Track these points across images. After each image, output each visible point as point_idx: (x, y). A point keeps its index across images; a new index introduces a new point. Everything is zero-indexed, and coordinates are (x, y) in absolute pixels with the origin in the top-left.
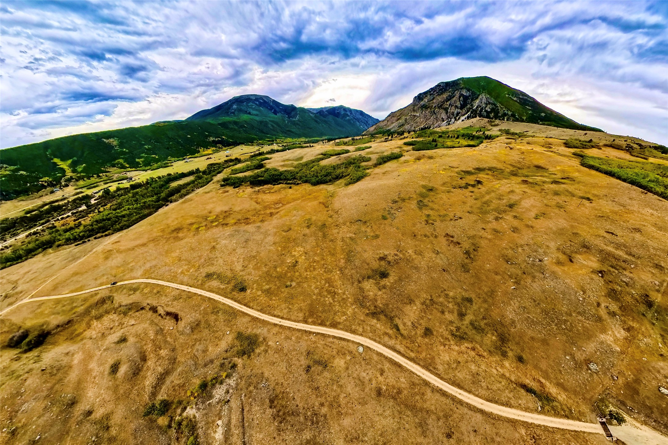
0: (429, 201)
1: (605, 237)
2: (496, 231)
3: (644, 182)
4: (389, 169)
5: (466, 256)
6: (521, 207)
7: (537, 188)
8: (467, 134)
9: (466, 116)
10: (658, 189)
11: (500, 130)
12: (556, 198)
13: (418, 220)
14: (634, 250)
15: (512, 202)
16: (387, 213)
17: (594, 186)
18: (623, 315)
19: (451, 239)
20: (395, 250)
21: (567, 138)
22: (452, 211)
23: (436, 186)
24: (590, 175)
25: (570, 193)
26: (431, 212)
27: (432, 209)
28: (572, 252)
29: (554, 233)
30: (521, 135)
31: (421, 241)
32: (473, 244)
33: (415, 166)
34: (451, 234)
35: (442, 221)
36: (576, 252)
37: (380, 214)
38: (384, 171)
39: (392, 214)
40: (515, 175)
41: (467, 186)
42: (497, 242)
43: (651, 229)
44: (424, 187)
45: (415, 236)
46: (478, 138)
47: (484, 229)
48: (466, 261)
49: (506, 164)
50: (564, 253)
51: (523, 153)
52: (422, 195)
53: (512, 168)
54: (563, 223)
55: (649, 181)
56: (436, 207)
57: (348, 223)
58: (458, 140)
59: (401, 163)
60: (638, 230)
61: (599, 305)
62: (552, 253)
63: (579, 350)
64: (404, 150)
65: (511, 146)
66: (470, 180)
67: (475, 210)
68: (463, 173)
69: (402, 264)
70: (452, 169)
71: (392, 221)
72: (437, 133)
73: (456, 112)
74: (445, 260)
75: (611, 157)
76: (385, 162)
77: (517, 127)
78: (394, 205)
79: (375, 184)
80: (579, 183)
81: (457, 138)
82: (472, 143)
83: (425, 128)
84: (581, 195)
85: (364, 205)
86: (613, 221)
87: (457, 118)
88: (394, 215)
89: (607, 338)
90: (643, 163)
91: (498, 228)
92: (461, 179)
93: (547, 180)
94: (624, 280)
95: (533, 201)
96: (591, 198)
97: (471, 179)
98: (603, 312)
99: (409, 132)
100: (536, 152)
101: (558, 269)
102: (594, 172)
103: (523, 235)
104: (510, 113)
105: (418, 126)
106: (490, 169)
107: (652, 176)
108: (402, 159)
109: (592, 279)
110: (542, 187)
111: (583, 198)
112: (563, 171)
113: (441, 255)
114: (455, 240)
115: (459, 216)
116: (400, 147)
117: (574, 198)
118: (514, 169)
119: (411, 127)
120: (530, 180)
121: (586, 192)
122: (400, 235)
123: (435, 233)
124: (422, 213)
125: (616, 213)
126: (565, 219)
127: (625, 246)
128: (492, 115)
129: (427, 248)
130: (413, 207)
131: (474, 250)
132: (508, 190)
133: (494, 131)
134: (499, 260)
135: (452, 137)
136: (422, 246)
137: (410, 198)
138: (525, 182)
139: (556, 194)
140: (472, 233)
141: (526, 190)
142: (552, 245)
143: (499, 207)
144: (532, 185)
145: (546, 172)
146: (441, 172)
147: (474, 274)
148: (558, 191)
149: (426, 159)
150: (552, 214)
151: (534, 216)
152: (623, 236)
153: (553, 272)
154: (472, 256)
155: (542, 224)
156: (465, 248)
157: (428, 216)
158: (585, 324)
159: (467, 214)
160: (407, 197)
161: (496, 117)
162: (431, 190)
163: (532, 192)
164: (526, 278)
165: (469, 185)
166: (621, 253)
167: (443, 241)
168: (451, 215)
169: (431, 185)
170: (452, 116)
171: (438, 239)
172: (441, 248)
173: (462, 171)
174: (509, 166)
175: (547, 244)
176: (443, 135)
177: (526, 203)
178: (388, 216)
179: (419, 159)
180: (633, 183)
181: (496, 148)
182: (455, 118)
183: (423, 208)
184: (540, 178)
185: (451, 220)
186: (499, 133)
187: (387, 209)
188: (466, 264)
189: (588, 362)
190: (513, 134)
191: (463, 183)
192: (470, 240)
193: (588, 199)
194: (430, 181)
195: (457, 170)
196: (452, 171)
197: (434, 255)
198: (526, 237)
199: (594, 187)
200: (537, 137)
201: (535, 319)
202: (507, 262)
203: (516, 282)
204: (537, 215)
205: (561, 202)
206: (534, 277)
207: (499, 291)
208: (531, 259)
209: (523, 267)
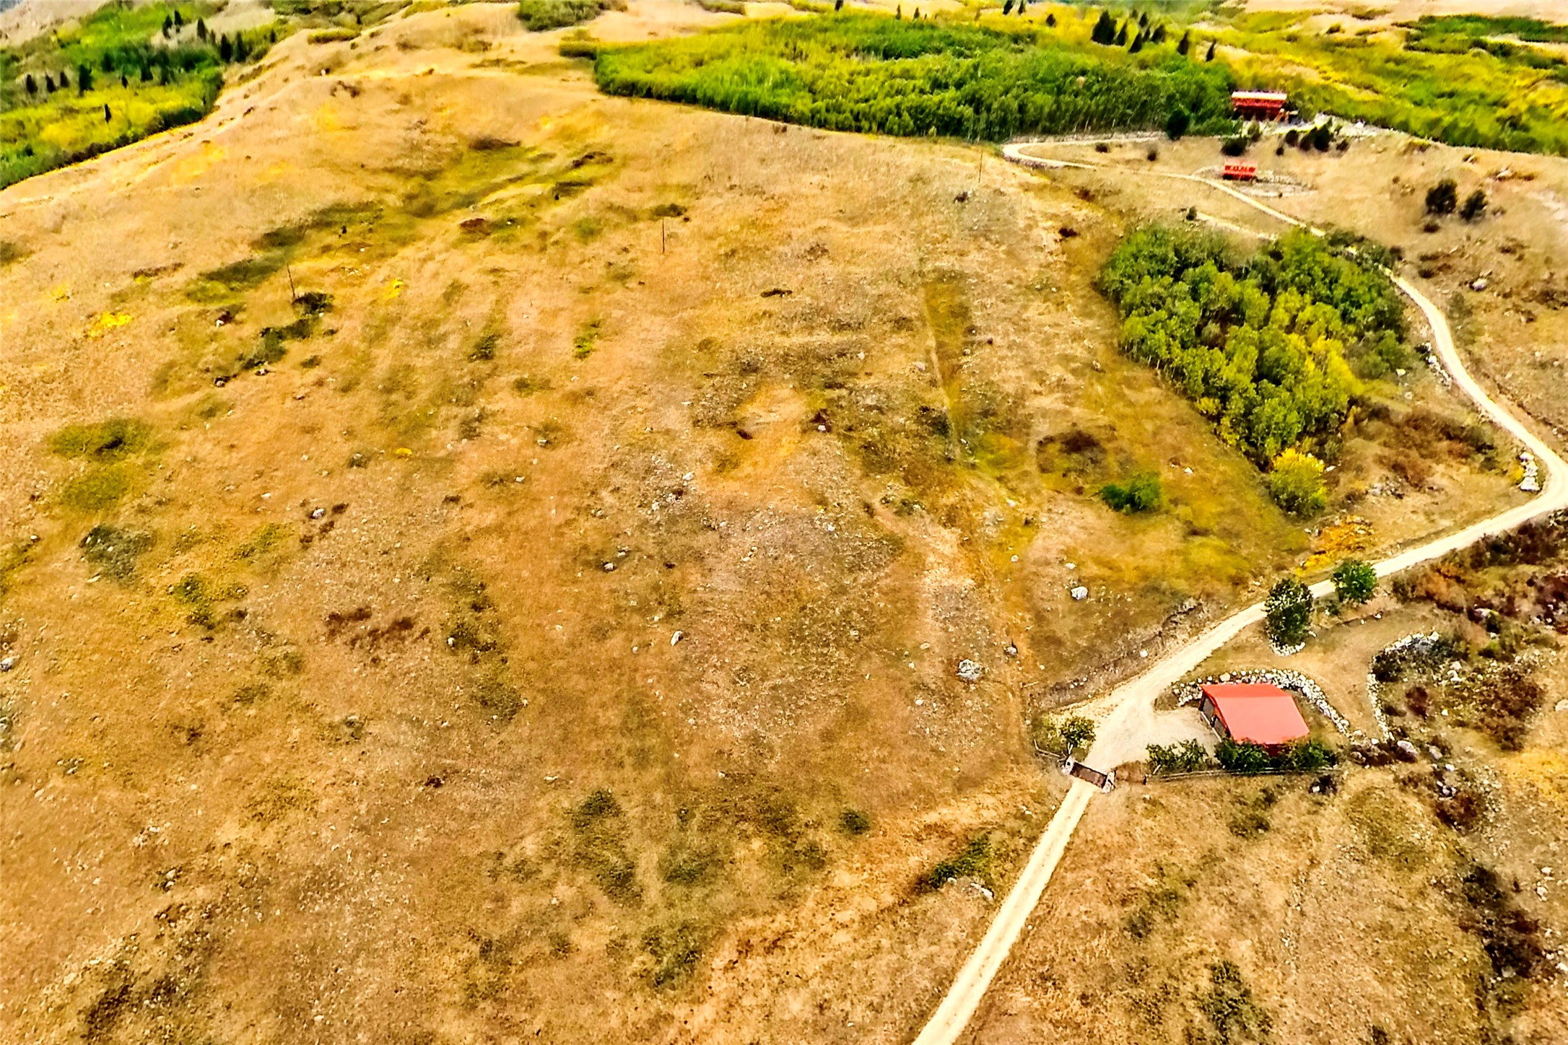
2: (495, 481)
3: (765, 95)
5: (465, 655)
6: (516, 336)
7: (523, 235)
12: (593, 248)
14: (842, 310)
15: (478, 332)
18: (921, 496)
19: (364, 626)
22: (284, 498)
26: (191, 564)
28: (731, 408)
29: (657, 377)
31: (243, 735)
32: (459, 587)
34: (346, 604)
35: (270, 574)
40: (429, 211)
41: (273, 343)
42: (525, 519)
48: (479, 673)
49: (373, 173)
50: (717, 425)
51: (406, 99)
53: (403, 187)
54: (658, 329)
60: (819, 250)
61: (868, 508)
62: (692, 448)
63: (920, 659)
65: (349, 78)
66: (271, 309)
68: (221, 288)
70: (156, 283)
74: (407, 738)
84: (653, 205)
86: (761, 254)
91: (496, 463)
92: (229, 317)
93: (538, 189)
94: (869, 402)
95: (536, 293)
96: (679, 202)
97: (271, 303)
98: (888, 522)
100: (448, 84)
101: (730, 486)
103: (582, 441)
106: (323, 220)
109: (815, 453)
110: (538, 226)
111: (660, 213)
113: (376, 728)
114: (380, 620)
115: (329, 504)
118: (412, 185)
120: (487, 214)
123: (281, 653)
126: (656, 309)
131: (475, 606)
132: (438, 290)
134: (575, 579)
138: (475, 228)
139: (588, 232)
140: (421, 545)
141: (497, 261)
142: (675, 419)
143: (447, 378)
144: (504, 233)
145: (518, 157)
147: (541, 700)
150: (616, 313)
151: (571, 348)
153: (731, 505)
154: (485, 637)
155: (609, 365)
156: (443, 625)
157: (190, 588)
158: (883, 583)
159: (354, 474)
162: (117, 442)
163: (516, 260)
165: (281, 334)
167: (341, 660)
168: (291, 517)
169: (96, 417)
171: (312, 666)
172: (351, 700)
173: (212, 276)
174: (388, 181)
177: (524, 314)
181: (294, 105)
183: (137, 561)
184: (512, 190)
185: (306, 540)
186: (266, 17)
188: (490, 685)
189: (952, 668)
191: (246, 336)
192: (438, 580)
193: (675, 210)
197: (348, 755)
198: (595, 444)
201: (791, 679)
202: (601, 567)
203: (670, 615)
204: (580, 342)
205: (613, 257)
206: (699, 557)
207: (652, 687)
208: (655, 506)
209: (653, 550)
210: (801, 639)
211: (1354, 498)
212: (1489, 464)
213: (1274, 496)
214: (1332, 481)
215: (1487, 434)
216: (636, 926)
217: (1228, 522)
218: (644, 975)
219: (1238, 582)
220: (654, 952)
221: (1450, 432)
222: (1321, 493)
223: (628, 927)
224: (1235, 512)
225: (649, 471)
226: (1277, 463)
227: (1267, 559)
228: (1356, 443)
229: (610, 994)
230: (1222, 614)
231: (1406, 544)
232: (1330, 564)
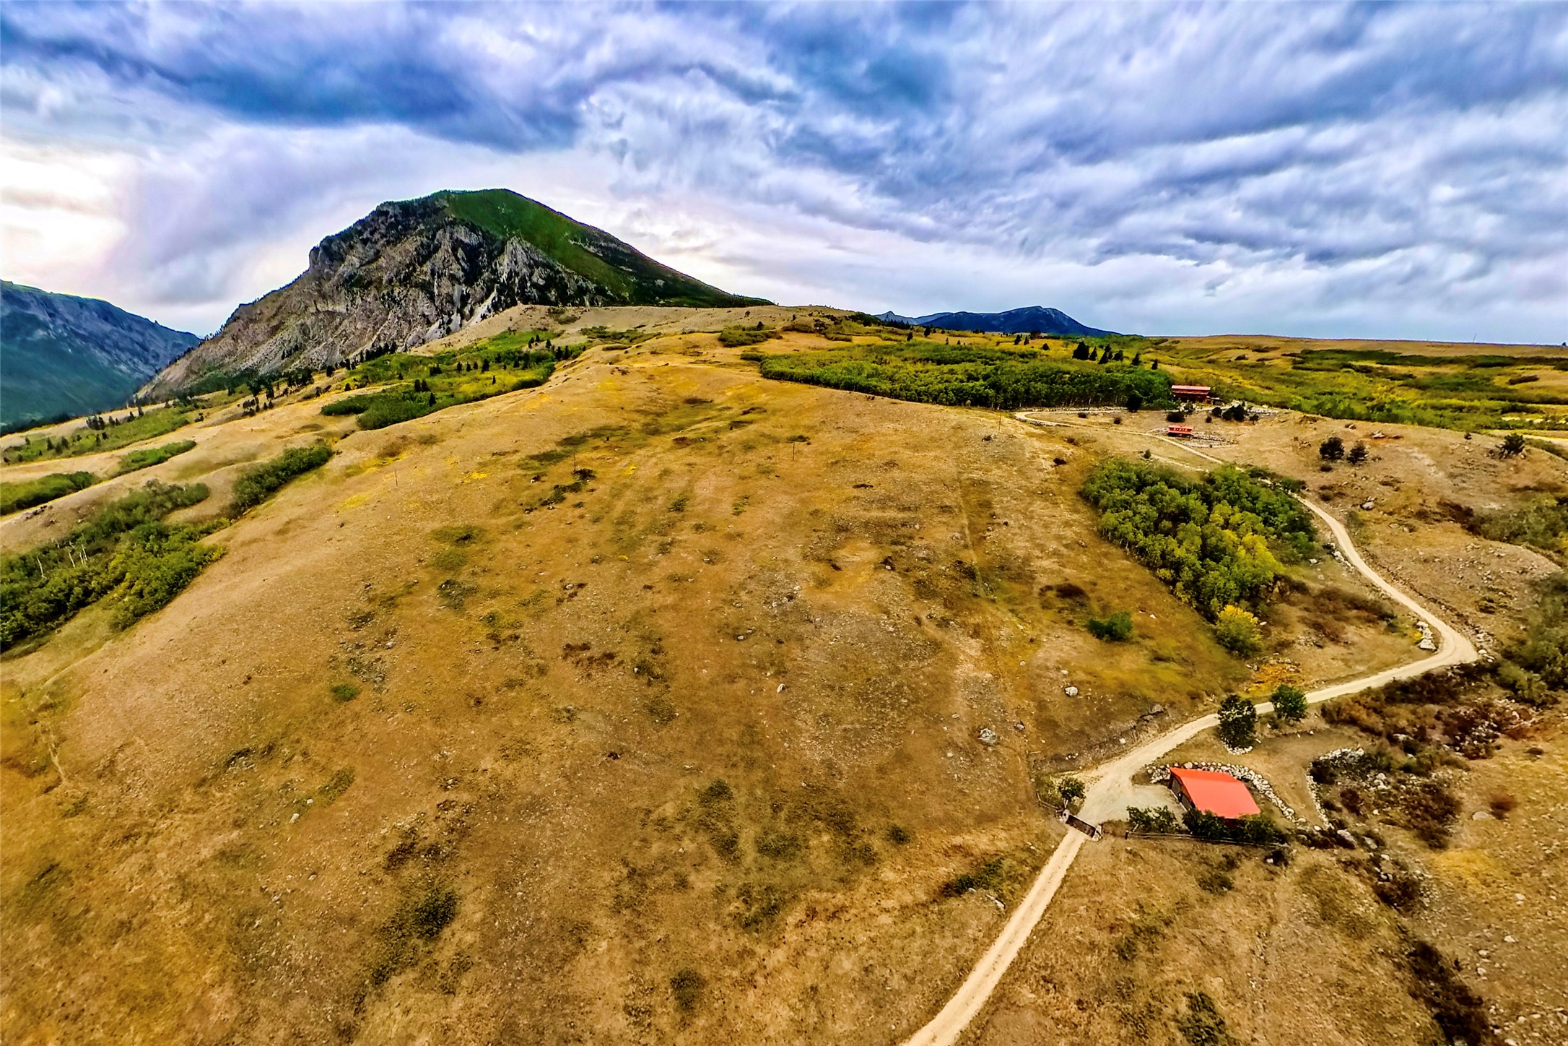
0: (474, 574)
1: (858, 498)
2: (676, 579)
3: (862, 380)
4: (298, 512)
5: (644, 680)
6: (698, 500)
7: (710, 447)
8: (509, 352)
9: (488, 302)
10: (884, 387)
11: (584, 332)
12: (750, 456)
13: (466, 648)
14: (905, 499)
15: (676, 496)
16: (345, 671)
17: (800, 410)
18: (956, 615)
19: (585, 654)
20: (435, 789)
21: (720, 327)
22: (551, 577)
23: (476, 522)
24: (784, 392)
25: (769, 437)
26: (495, 606)
27: (494, 594)
28: (829, 551)
29: (782, 529)
30: (633, 337)
31: (506, 707)
32: (645, 638)
33: (388, 479)
34: (577, 640)
35: (537, 617)
36: (834, 548)
37: (320, 688)
38: (277, 523)
39: (370, 667)
40: (656, 432)
41: (559, 494)
42: (692, 604)
43: (906, 454)
44: (441, 535)
45: (478, 702)
46: (539, 359)
47: (650, 587)
48: (651, 692)
49: (628, 412)
50: (819, 560)
51: (651, 377)
52: (447, 564)
53: (643, 420)
54: (786, 502)
55: (868, 376)
56: (501, 582)
57: (188, 796)
58: (488, 374)
59: (335, 481)
60: (891, 464)
61: (918, 620)
62: (801, 571)
63: (952, 725)
64: (329, 434)
65: (622, 367)
66: (561, 476)
67: (608, 550)
68: (536, 464)
69: (482, 824)
70: (503, 459)
71: (379, 690)
72: (421, 361)
73: (456, 295)
74: (601, 725)
75: (802, 350)
76: (272, 490)
77: (621, 319)
78: (363, 632)
79: (258, 582)
80: (774, 412)
81: (486, 367)
82: (528, 376)
83: (380, 352)
84: (788, 435)
85: (238, 681)
86: (855, 464)
87: (467, 311)
88: (379, 666)
89: (965, 670)
90: (849, 349)
91: (678, 570)
92: (537, 479)
93: (721, 424)
94: (921, 555)
95: (713, 478)
96: (805, 435)
97: (562, 473)
98: (931, 630)
99: (330, 371)
100: (676, 370)
101: (825, 597)
102: (788, 385)
103: (732, 561)
104: (592, 286)
105: (353, 347)
106: (597, 434)
107: (869, 367)
108: (334, 464)
109: (883, 582)
110: (719, 443)
111: (793, 440)
112: (740, 398)
113: (582, 716)
114: (596, 652)
115: (576, 582)
116: (314, 427)
117: (781, 445)
118: (648, 419)
119: (331, 353)
120: (690, 435)
121: (793, 427)
122: (428, 727)
123: (533, 663)
124: (469, 617)
125: (850, 448)
126: (785, 493)
127: (891, 499)
128: (553, 295)
129: (534, 719)
130: (431, 612)
131: (653, 651)
132: (656, 472)
133: (571, 337)
134: (718, 643)
135: (469, 369)
136: (516, 723)
137: (409, 588)
138: (681, 442)
139: (748, 447)
140: (626, 611)
141: (692, 459)
142: (792, 553)
143: (655, 520)
144: (698, 445)
145: (711, 408)
146: (475, 476)
147: (688, 715)
148: (748, 441)
149: (415, 449)
150: (760, 492)
151: (731, 510)
152: (882, 484)
153: (824, 607)
154: (658, 671)
155: (753, 520)
156: (633, 660)
157: (491, 619)
158: (927, 670)
159: (593, 567)
160: (399, 586)
161: (565, 299)
162: (467, 538)
163: (703, 460)
164: (789, 651)
165: (564, 489)
166: (891, 514)
167: (567, 671)
168: (554, 587)
169: (460, 523)
170: (449, 307)
171: (551, 673)
172: (571, 697)
173: (533, 458)
174: (636, 416)
175: (783, 556)
176: (443, 367)
177: (705, 488)
178: (357, 681)
179: (392, 452)
180: (850, 386)
181: (590, 379)
182: (460, 311)
183: (466, 601)
184: (705, 424)
185: (560, 601)
186: (583, 340)
187: (343, 657)
188: (657, 701)
189: (975, 733)
190: (617, 336)
191: (545, 489)
192: (633, 633)
193: (802, 439)
194: (452, 512)
195: (516, 458)
196: (504, 465)
197: (564, 729)
198: (739, 564)
199: (800, 413)
200: (665, 335)
201: (858, 726)
202: (735, 637)
203: (777, 673)
204: (736, 507)
205: (762, 461)
206: (800, 639)
207: (762, 717)
208: (774, 604)
209: (769, 630)
210: (867, 700)
211: (1283, 645)
212: (1392, 628)
213: (1219, 639)
214: (1266, 632)
215: (1387, 608)
216: (735, 880)
217: (1184, 654)
218: (736, 917)
219: (1194, 697)
220: (745, 901)
221: (1356, 604)
222: (1256, 638)
223: (730, 879)
224: (1189, 647)
225: (773, 583)
226: (1221, 615)
227: (1217, 682)
228: (1283, 607)
229: (712, 925)
230: (1184, 719)
231: (1328, 682)
232: (1267, 690)
